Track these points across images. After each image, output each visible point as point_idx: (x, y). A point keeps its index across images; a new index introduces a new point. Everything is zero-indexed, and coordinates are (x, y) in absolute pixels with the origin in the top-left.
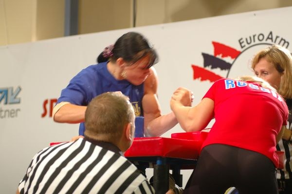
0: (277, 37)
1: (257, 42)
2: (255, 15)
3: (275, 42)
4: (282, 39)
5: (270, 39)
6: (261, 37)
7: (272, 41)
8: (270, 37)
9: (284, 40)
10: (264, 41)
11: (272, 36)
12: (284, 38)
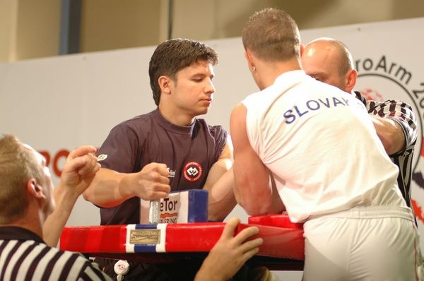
0: (393, 65)
1: (362, 71)
2: (359, 29)
3: (390, 72)
4: (401, 68)
5: (381, 67)
6: (368, 65)
7: (385, 71)
8: (382, 64)
9: (405, 70)
10: (372, 71)
11: (385, 63)
12: (404, 66)
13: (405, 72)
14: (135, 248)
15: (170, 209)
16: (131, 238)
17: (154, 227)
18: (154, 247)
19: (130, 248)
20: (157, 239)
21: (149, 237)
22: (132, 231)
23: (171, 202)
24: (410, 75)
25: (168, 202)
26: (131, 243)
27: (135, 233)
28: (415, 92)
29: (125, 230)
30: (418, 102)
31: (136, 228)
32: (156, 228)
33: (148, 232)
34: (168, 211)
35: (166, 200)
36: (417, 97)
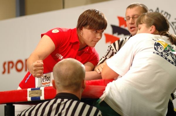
0: (162, 11)
4: (166, 13)
11: (158, 11)
13: (168, 14)
14: (31, 99)
15: (47, 81)
16: (30, 94)
17: (39, 89)
18: (40, 98)
19: (29, 99)
20: (41, 94)
21: (37, 93)
22: (29, 91)
23: (47, 78)
24: (170, 15)
25: (46, 77)
26: (29, 97)
27: (31, 92)
28: (173, 23)
29: (27, 91)
30: (174, 27)
31: (32, 90)
32: (40, 89)
33: (36, 91)
34: (47, 82)
35: (45, 76)
36: (173, 25)
